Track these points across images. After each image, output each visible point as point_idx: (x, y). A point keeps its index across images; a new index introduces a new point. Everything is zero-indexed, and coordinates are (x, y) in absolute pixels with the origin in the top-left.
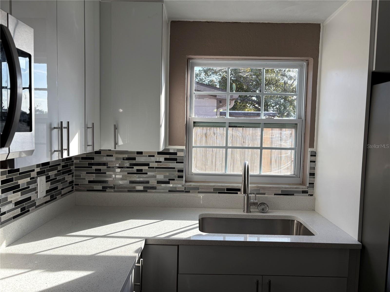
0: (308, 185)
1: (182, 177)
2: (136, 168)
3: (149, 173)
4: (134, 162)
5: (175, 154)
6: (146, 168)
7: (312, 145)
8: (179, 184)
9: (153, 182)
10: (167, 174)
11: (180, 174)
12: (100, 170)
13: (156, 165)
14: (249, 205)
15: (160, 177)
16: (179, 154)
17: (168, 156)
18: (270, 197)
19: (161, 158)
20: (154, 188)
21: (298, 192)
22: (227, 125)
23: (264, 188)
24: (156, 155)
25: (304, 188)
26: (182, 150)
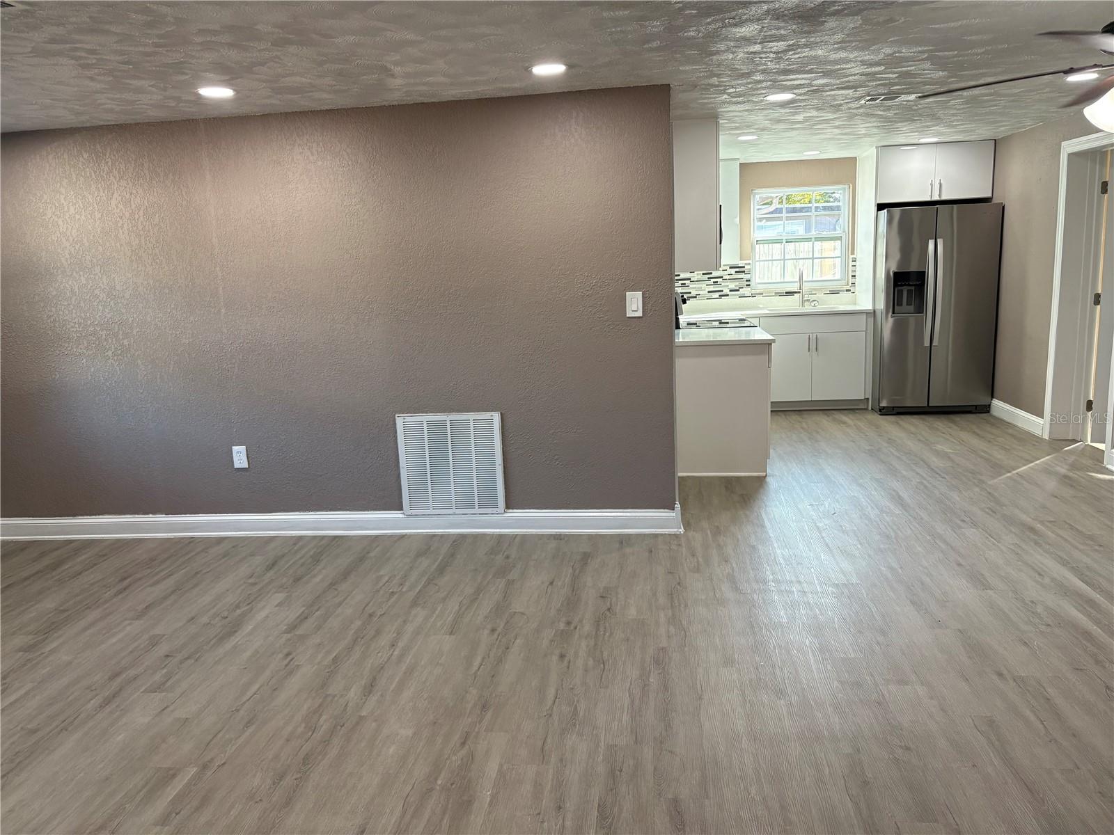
0: (850, 285)
1: (749, 285)
2: (713, 280)
3: (723, 284)
4: (711, 276)
5: (744, 267)
6: (721, 280)
7: (853, 253)
8: (746, 291)
9: (726, 291)
10: (737, 283)
11: (748, 283)
12: (685, 284)
13: (728, 277)
14: (803, 301)
15: (732, 286)
16: (747, 267)
17: (737, 270)
18: (820, 296)
19: (733, 271)
20: (728, 295)
21: (843, 291)
22: (784, 241)
23: (815, 290)
24: (728, 269)
25: (848, 288)
26: (749, 264)
